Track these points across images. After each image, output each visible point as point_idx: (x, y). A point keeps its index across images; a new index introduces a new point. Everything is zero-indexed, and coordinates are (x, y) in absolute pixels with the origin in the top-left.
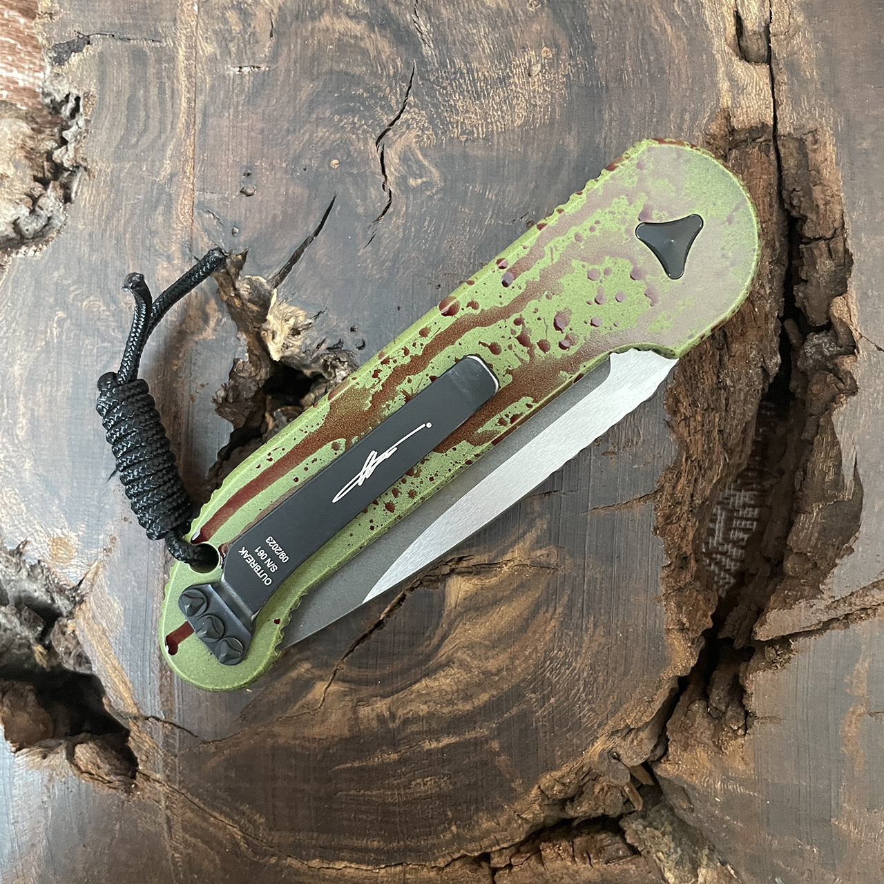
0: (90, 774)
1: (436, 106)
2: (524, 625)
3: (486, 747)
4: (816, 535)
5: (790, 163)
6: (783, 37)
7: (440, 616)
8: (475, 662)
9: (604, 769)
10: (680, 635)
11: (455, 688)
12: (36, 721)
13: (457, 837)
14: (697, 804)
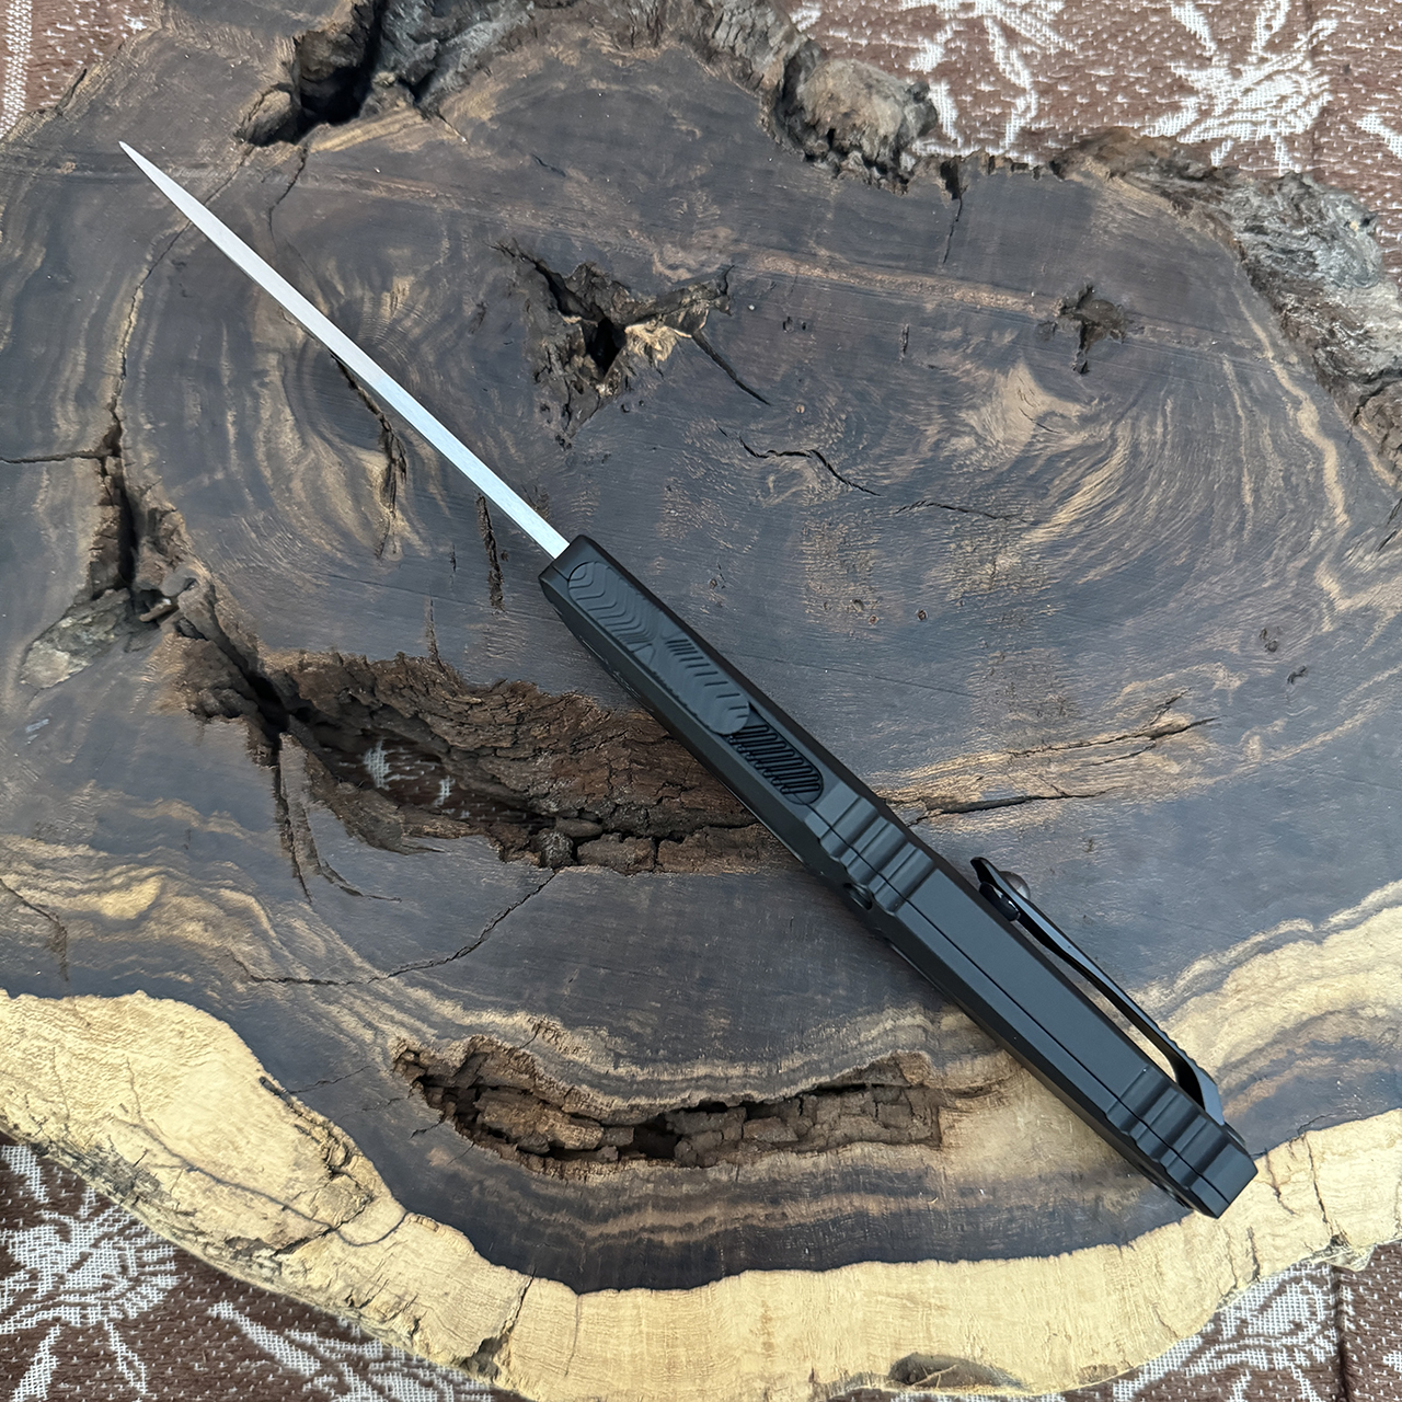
0: (261, 102)
1: (839, 510)
2: (329, 519)
3: (220, 467)
4: (373, 813)
5: (735, 836)
7: (351, 443)
8: (302, 467)
9: (182, 574)
10: (297, 661)
11: (281, 446)
12: (321, 63)
13: (137, 430)
14: (132, 656)
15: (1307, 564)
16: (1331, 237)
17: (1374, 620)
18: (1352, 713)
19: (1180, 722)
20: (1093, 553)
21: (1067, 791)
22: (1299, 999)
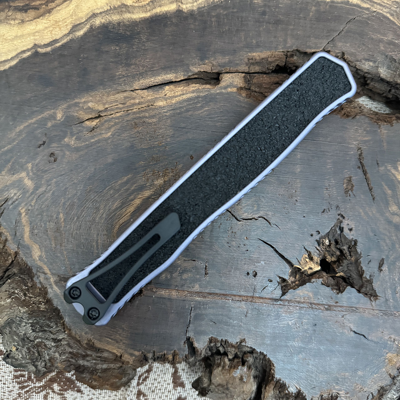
4: (389, 71)
5: (257, 69)
6: (213, 68)
15: (37, 190)
16: (25, 339)
17: (10, 170)
18: (21, 131)
19: (88, 122)
20: (125, 188)
21: (132, 93)
22: (43, 24)
